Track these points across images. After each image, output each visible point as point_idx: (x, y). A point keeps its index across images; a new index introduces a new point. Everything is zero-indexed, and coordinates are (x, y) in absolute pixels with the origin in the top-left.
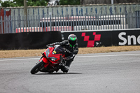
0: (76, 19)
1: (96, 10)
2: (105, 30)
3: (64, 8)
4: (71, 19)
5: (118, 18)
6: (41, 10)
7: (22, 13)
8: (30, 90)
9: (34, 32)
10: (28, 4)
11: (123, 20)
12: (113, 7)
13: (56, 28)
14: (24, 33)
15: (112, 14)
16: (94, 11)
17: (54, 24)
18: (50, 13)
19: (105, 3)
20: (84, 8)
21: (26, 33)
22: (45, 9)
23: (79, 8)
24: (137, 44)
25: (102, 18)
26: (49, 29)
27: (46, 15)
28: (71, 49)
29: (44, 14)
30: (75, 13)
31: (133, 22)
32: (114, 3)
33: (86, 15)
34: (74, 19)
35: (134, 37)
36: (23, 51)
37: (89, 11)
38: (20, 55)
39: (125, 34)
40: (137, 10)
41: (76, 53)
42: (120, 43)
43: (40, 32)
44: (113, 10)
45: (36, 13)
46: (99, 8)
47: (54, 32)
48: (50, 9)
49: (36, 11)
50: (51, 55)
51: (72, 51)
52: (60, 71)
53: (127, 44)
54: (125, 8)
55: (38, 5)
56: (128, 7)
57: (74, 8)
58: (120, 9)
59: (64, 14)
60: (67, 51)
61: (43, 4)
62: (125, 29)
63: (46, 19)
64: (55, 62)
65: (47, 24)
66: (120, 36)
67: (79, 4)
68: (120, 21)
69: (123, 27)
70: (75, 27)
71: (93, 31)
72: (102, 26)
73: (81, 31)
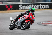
53: (22, 9)
69: (21, 3)
70: (3, 3)
71: (9, 4)
72: (13, 2)
73: (5, 4)
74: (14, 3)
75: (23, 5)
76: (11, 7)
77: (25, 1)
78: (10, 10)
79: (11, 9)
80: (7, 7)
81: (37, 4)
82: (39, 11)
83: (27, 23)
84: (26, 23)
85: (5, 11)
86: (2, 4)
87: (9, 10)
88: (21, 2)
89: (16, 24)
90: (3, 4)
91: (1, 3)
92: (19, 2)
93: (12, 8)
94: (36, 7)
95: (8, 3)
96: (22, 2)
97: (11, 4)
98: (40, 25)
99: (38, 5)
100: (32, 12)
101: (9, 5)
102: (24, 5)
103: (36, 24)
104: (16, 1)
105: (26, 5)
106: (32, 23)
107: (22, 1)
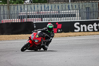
0: (44, 13)
1: (58, 7)
2: (65, 21)
3: (36, 6)
4: (40, 13)
5: (74, 12)
6: (19, 7)
7: (6, 9)
8: (11, 63)
9: (15, 23)
10: (10, 3)
11: (78, 14)
12: (70, 4)
13: (30, 20)
14: (7, 23)
15: (69, 10)
16: (57, 7)
17: (28, 17)
18: (26, 9)
19: (65, 1)
20: (50, 5)
21: (9, 23)
22: (23, 6)
23: (46, 5)
24: (88, 31)
25: (63, 12)
26: (25, 20)
27: (23, 10)
28: (49, 34)
29: (21, 9)
30: (43, 9)
31: (85, 15)
32: (71, 2)
33: (51, 10)
34: (42, 13)
35: (85, 26)
36: (7, 36)
37: (53, 7)
38: (5, 39)
39: (78, 24)
40: (87, 6)
41: (53, 37)
42: (75, 30)
43: (19, 23)
44: (70, 7)
45: (16, 9)
46: (60, 5)
47: (28, 22)
48: (26, 6)
49: (16, 7)
50: (35, 38)
51: (50, 35)
52: (42, 49)
53: (80, 31)
54: (79, 5)
55: (17, 3)
56: (81, 4)
57: (43, 5)
58: (76, 6)
59: (36, 9)
60: (47, 35)
61: (21, 3)
62: (79, 20)
63: (23, 13)
64: (38, 43)
65: (24, 17)
66: (75, 25)
67: (46, 3)
68: (75, 15)
70: (43, 19)
72: (63, 18)
90: (43, 22)
91: (40, 19)
92: (73, 18)
95: (52, 18)
107: (80, 16)
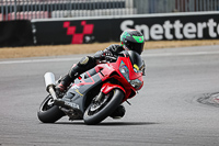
11: (130, 1)
13: (23, 15)
26: (13, 16)
39: (131, 23)
62: (132, 16)
63: (8, 2)
65: (10, 9)
66: (123, 26)
68: (123, 3)
69: (128, 12)
70: (53, 13)
71: (81, 18)
72: (96, 11)
73: (62, 19)
74: (98, 15)
75: (138, 21)
76: (89, 29)
77: (146, 7)
78: (85, 42)
79: (88, 38)
80: (71, 30)
81: (196, 20)
82: (206, 47)
83: (107, 94)
84: (104, 95)
85: (61, 47)
86: (50, 16)
87: (78, 43)
88: (127, 10)
89: (65, 99)
90: (53, 19)
91: (46, 13)
92: (120, 10)
93: (90, 36)
94: (194, 30)
95: (73, 12)
96: (132, 10)
97: (89, 18)
98: (208, 104)
99: (202, 22)
100: (130, 53)
101: (77, 24)
102: (140, 24)
103: (191, 102)
104: (112, 7)
105: (150, 22)
106: (130, 97)
107: (134, 6)
